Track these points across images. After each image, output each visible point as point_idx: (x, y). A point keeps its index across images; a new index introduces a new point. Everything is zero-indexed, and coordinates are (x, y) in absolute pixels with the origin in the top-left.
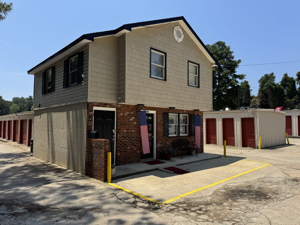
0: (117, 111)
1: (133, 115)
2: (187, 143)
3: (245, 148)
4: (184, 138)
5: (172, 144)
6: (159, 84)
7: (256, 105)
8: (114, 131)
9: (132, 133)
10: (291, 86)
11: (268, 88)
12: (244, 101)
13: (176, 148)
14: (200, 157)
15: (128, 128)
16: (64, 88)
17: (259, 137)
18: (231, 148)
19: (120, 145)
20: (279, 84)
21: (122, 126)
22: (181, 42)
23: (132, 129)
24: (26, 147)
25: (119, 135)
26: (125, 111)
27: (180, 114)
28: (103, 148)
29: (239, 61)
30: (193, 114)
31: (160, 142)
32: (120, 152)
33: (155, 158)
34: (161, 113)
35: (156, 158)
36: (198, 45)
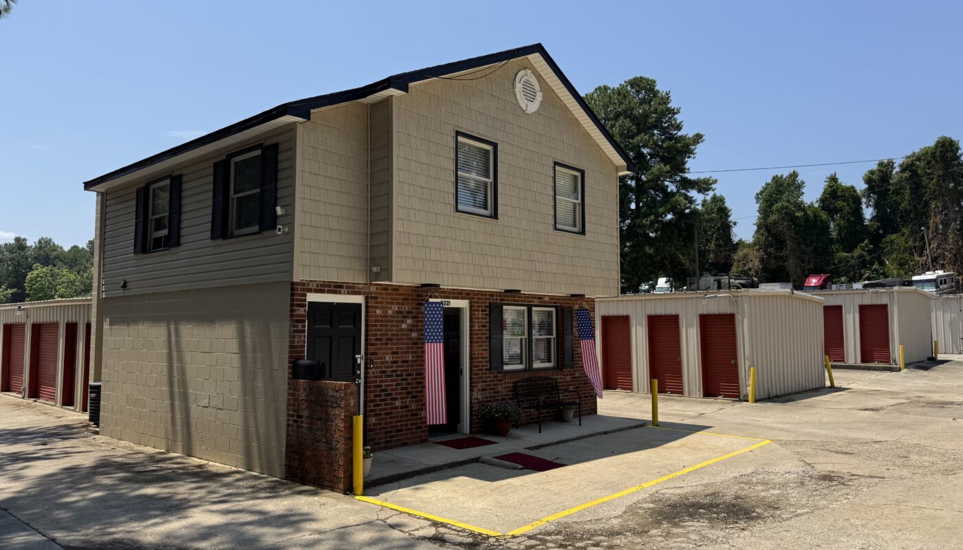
0: (367, 302)
1: (408, 313)
2: (554, 387)
3: (711, 400)
4: (543, 374)
5: (512, 391)
6: (478, 227)
7: (750, 270)
8: (360, 359)
9: (407, 361)
10: (848, 213)
11: (783, 218)
12: (712, 256)
13: (523, 401)
14: (588, 426)
15: (398, 348)
16: (212, 238)
17: (749, 370)
18: (673, 400)
19: (375, 396)
20: (816, 205)
21: (381, 344)
22: (536, 112)
23: (408, 353)
24: (56, 408)
25: (373, 370)
26: (387, 303)
27: (534, 309)
28: (342, 406)
29: (698, 138)
30: (570, 307)
31: (480, 385)
32: (376, 415)
33: (468, 432)
34: (482, 306)
35: (471, 432)
36: (579, 119)
